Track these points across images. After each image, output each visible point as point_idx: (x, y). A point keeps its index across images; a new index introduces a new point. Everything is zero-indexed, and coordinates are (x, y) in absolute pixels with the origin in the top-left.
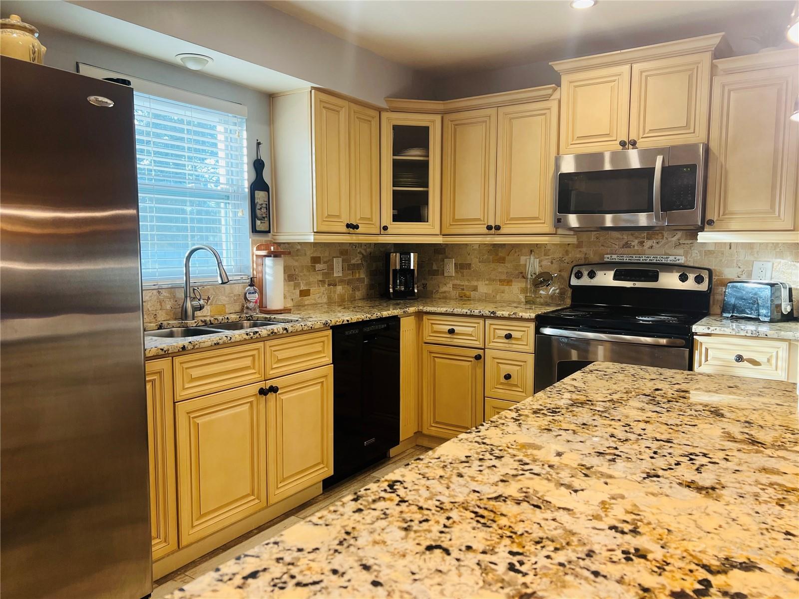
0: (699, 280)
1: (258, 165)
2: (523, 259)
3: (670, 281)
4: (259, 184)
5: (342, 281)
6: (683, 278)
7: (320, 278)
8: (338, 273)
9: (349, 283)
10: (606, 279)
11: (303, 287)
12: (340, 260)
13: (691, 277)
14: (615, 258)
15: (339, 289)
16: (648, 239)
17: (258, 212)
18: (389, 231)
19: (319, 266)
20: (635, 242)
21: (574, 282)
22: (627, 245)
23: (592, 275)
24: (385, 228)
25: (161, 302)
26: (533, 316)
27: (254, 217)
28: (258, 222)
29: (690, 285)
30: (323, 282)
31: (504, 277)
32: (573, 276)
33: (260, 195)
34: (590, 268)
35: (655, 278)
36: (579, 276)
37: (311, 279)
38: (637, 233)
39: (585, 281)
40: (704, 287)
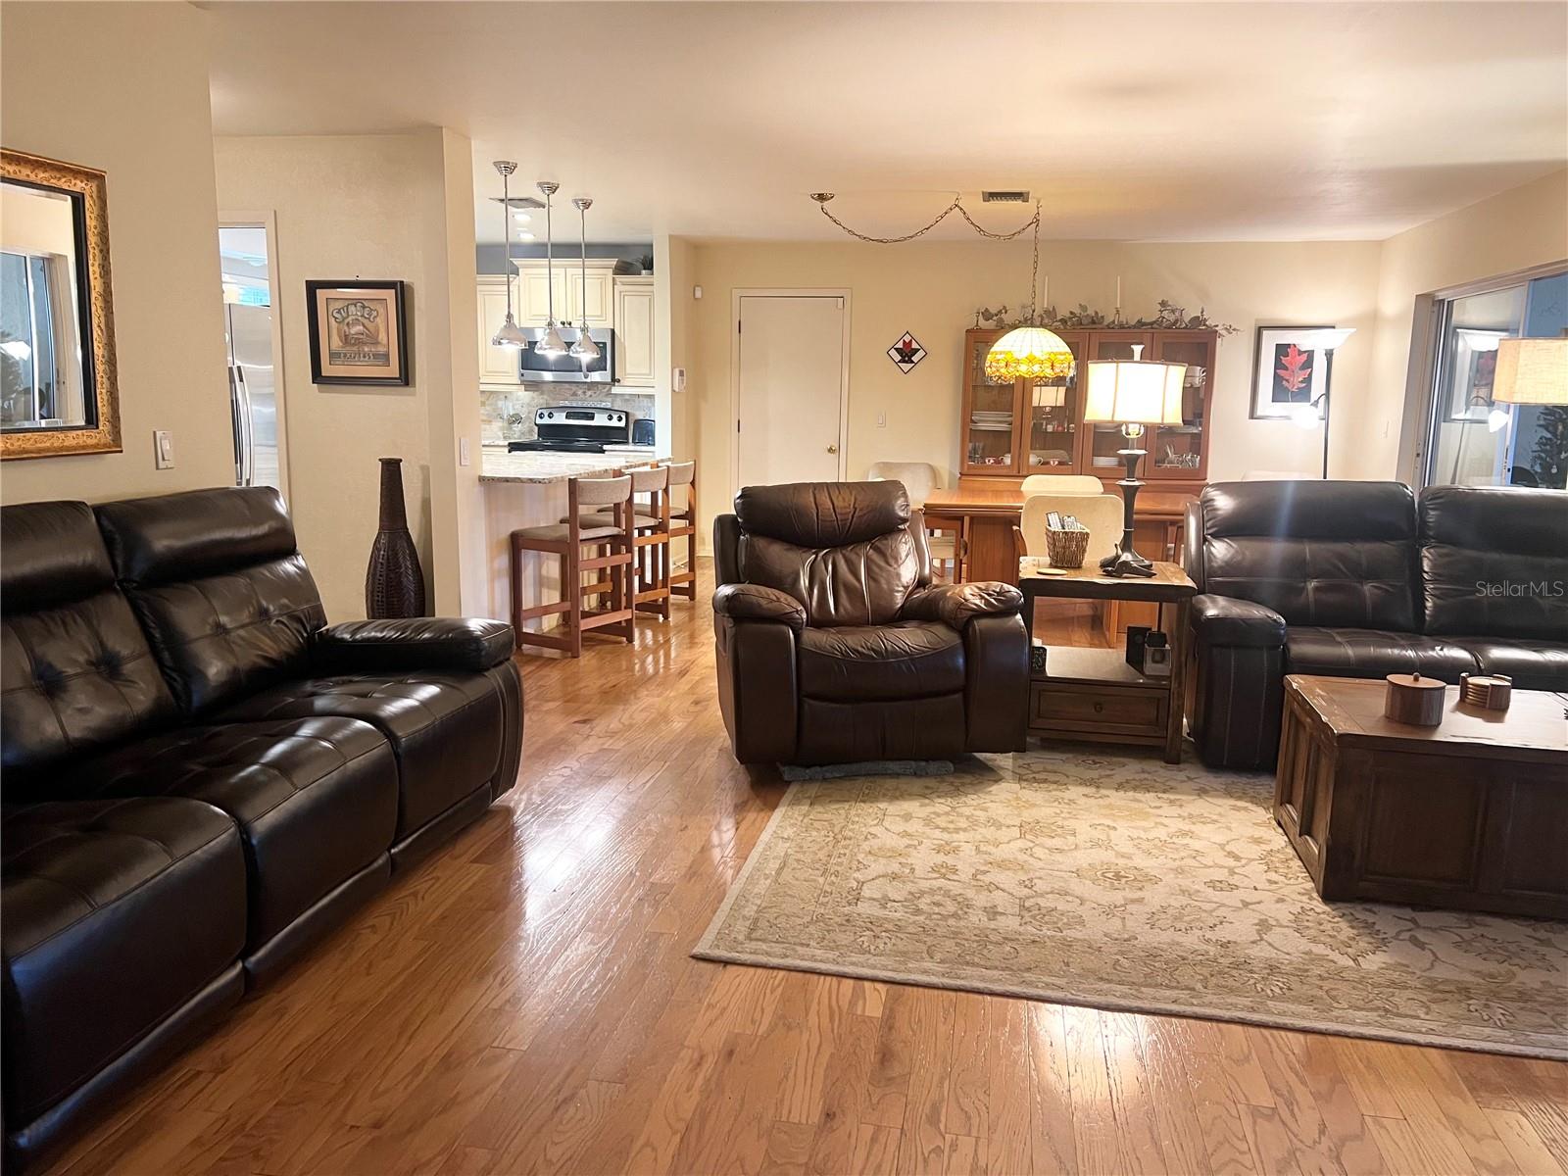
0: (620, 419)
2: (500, 404)
3: (600, 420)
6: (610, 418)
10: (560, 419)
13: (615, 417)
14: (567, 403)
16: (589, 390)
20: (580, 392)
21: (539, 421)
22: (574, 394)
23: (550, 416)
26: (506, 443)
29: (615, 423)
31: (485, 418)
32: (538, 418)
34: (550, 411)
35: (592, 418)
36: (541, 416)
38: (581, 386)
39: (546, 421)
40: (622, 424)
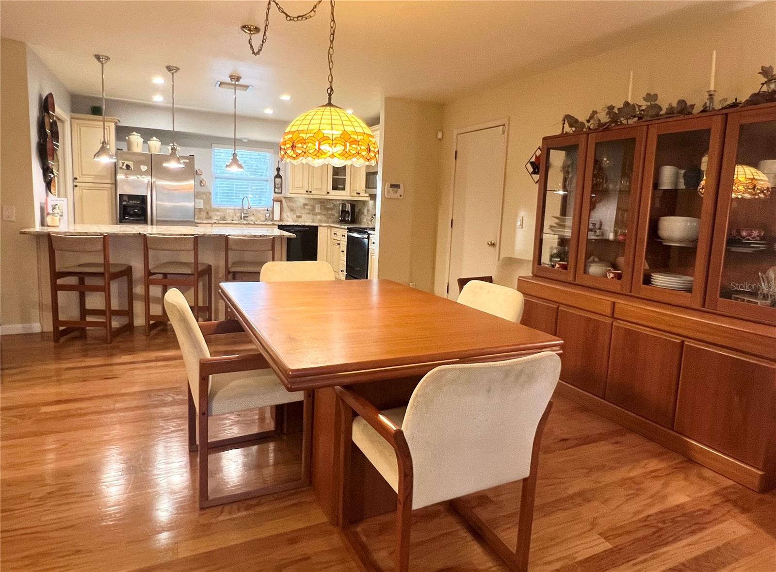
1: (278, 169)
4: (278, 176)
5: (320, 214)
7: (308, 211)
8: (318, 210)
9: (324, 215)
11: (298, 215)
12: (320, 205)
15: (319, 217)
17: (277, 186)
18: (330, 194)
19: (306, 207)
24: (328, 193)
25: (235, 214)
27: (275, 187)
28: (276, 189)
30: (309, 213)
33: (278, 180)
37: (303, 212)
